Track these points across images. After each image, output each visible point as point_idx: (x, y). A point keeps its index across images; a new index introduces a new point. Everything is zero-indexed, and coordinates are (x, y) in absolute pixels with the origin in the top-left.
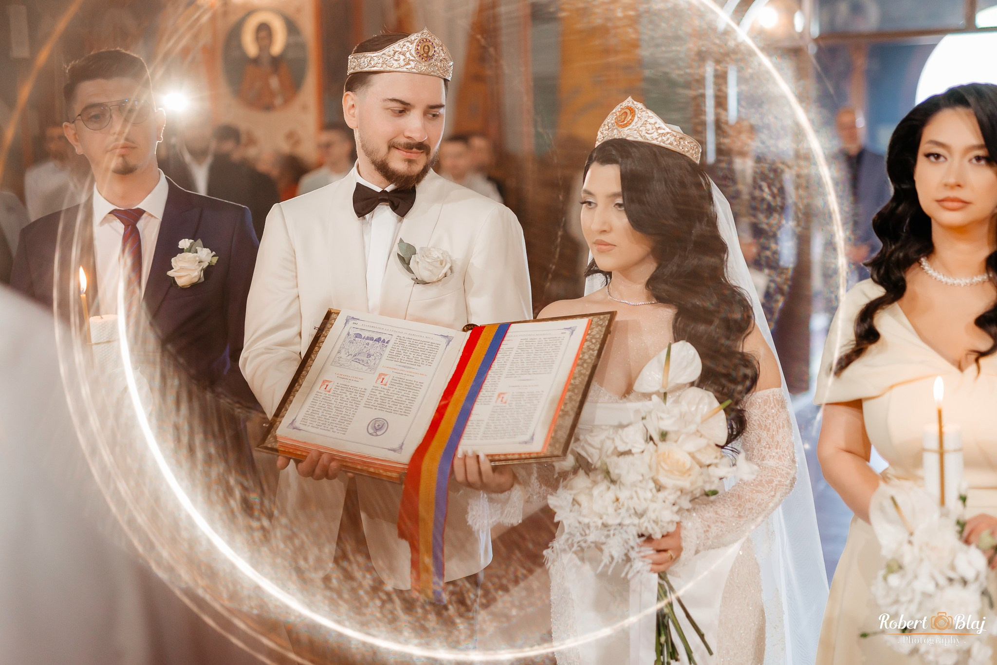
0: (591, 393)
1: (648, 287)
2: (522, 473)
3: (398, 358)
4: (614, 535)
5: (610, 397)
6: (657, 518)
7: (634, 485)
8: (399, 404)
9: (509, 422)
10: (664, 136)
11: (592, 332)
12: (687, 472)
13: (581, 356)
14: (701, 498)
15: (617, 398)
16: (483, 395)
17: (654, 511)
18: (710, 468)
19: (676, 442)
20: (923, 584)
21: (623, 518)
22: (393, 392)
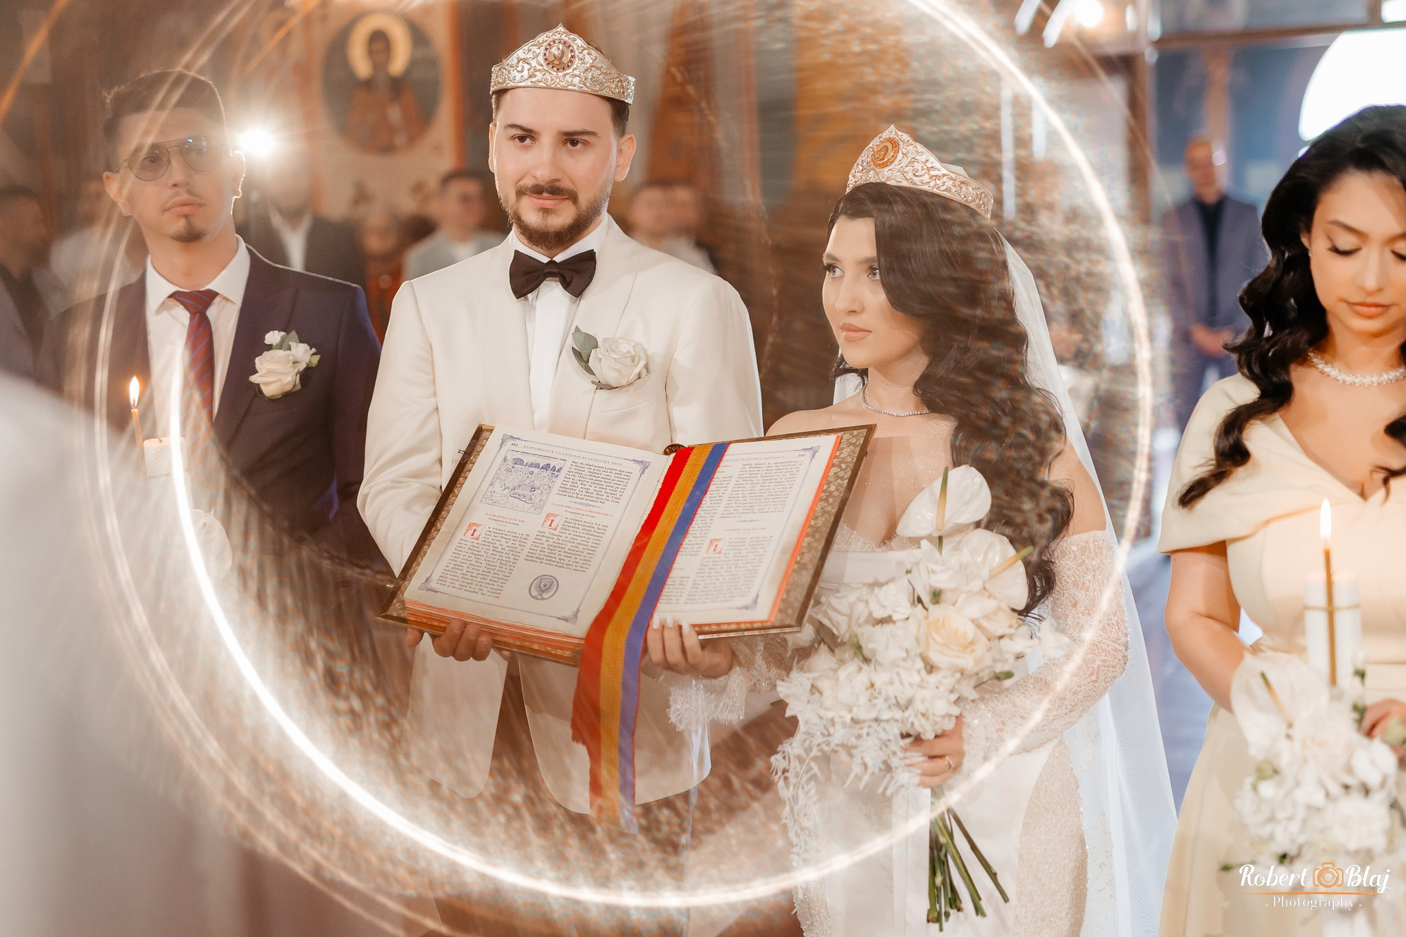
0: (838, 538)
1: (917, 391)
2: (742, 650)
3: (573, 491)
4: (868, 734)
5: (864, 543)
6: (927, 710)
7: (895, 664)
8: (574, 556)
9: (725, 579)
10: (938, 179)
11: (840, 454)
12: (969, 646)
13: (825, 487)
14: (990, 682)
15: (873, 545)
16: (689, 543)
17: (923, 701)
18: (1002, 641)
19: (954, 604)
20: (1309, 793)
21: (879, 711)
22: (566, 539)
